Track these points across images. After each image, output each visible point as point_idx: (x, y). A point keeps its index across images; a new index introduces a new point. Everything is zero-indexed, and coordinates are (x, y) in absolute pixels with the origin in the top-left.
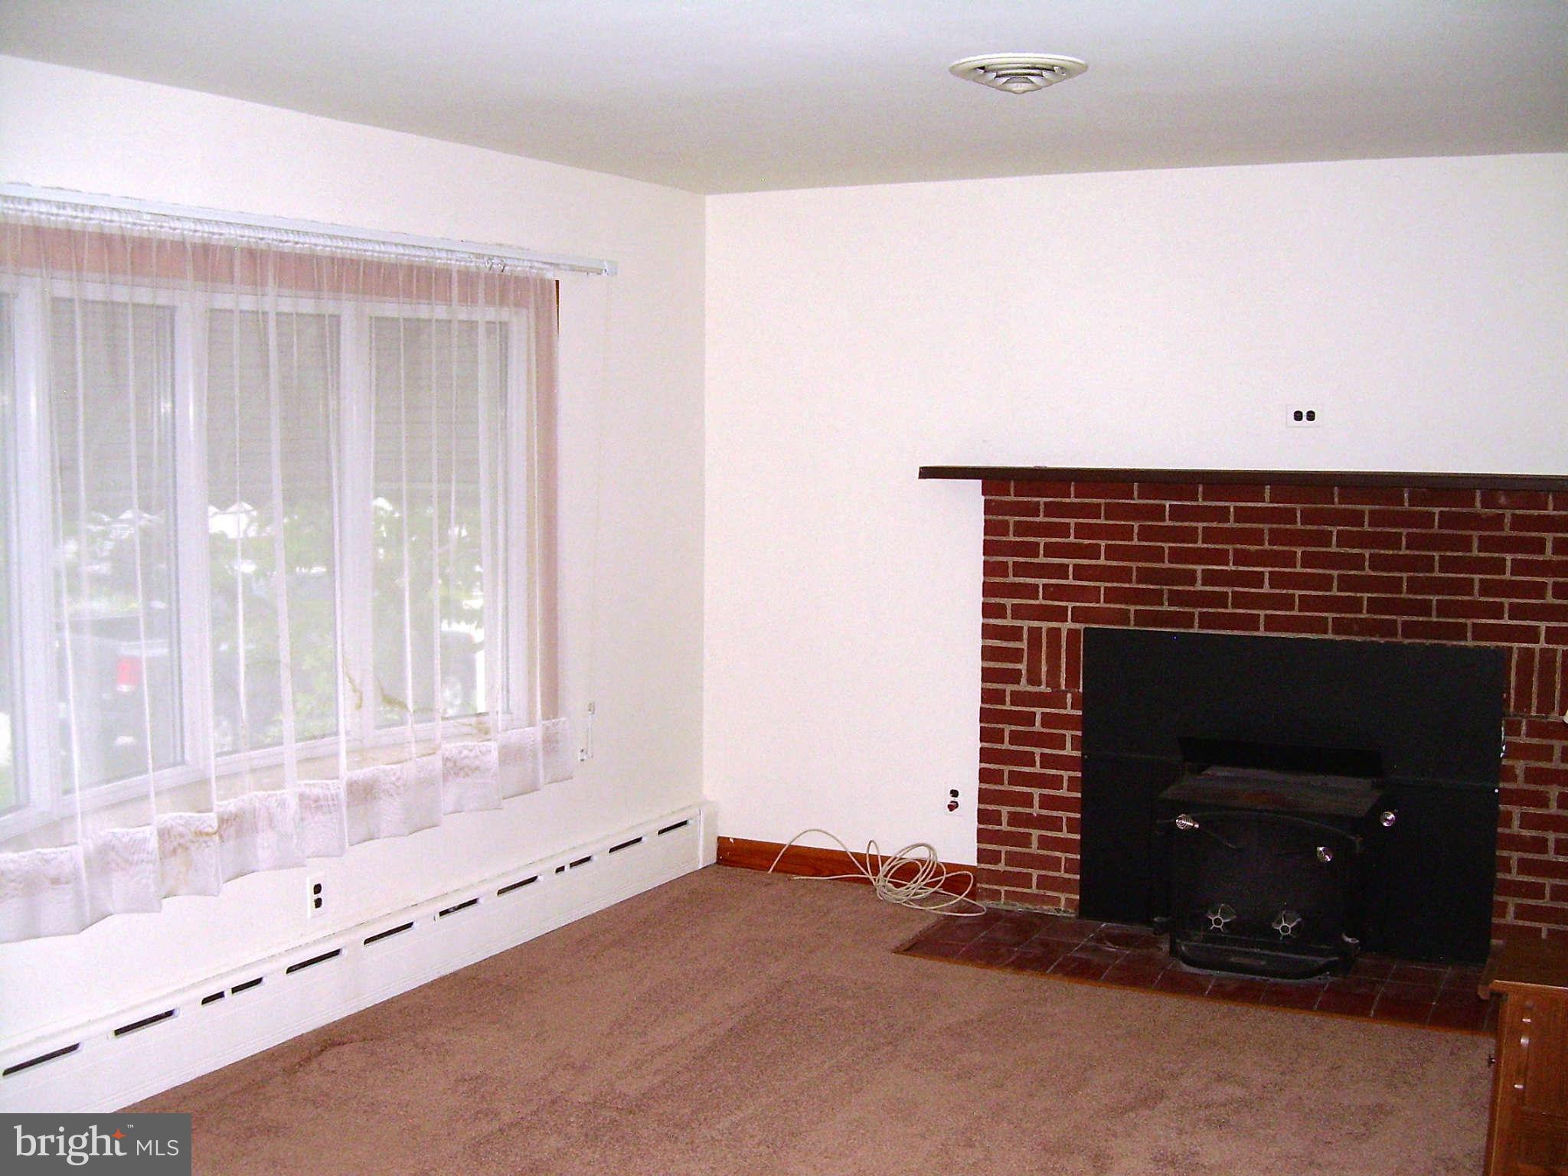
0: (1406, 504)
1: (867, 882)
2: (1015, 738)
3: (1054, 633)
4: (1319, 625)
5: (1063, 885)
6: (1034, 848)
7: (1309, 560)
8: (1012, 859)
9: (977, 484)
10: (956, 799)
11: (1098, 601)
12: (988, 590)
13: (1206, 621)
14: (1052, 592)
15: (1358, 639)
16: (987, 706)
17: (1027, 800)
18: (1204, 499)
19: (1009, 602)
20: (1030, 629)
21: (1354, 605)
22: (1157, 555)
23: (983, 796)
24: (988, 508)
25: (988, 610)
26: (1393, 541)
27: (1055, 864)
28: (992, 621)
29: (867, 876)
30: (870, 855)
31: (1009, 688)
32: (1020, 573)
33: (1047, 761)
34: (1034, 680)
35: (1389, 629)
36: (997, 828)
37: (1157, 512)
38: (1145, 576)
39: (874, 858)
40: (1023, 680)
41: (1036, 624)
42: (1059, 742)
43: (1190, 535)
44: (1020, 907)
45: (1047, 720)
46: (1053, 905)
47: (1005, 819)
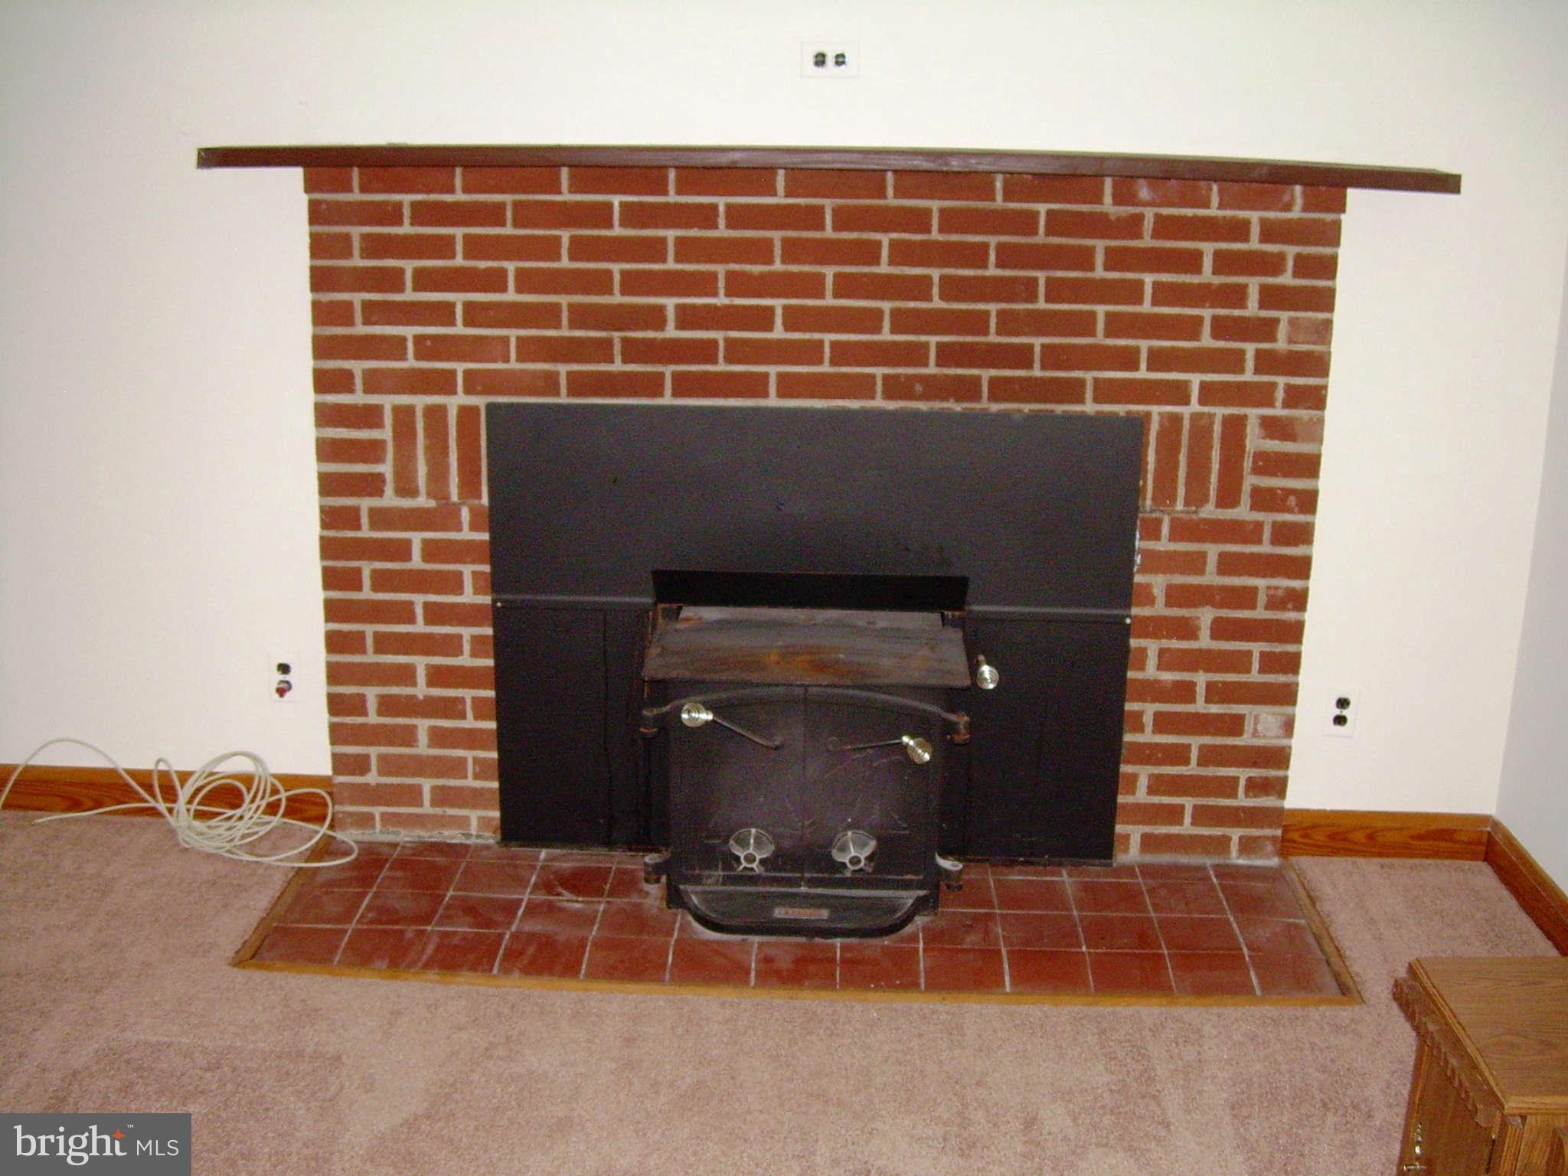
0: (999, 197)
1: (153, 812)
2: (382, 581)
3: (436, 415)
4: (862, 387)
5: (473, 798)
6: (423, 747)
7: (846, 286)
8: (388, 765)
9: (295, 176)
10: (287, 677)
11: (507, 360)
12: (322, 348)
13: (684, 385)
14: (427, 348)
15: (922, 406)
16: (331, 533)
17: (406, 675)
18: (679, 192)
19: (358, 367)
20: (397, 410)
21: (915, 355)
22: (600, 283)
23: (335, 674)
24: (317, 214)
25: (323, 382)
26: (976, 255)
27: (456, 768)
28: (331, 398)
29: (152, 804)
30: (159, 771)
31: (365, 504)
32: (374, 319)
33: (434, 614)
34: (406, 487)
35: (967, 389)
36: (359, 720)
37: (601, 215)
38: (582, 316)
39: (165, 776)
40: (389, 489)
41: (404, 400)
42: (453, 584)
43: (654, 250)
44: (406, 836)
45: (432, 551)
46: (460, 828)
47: (372, 705)
